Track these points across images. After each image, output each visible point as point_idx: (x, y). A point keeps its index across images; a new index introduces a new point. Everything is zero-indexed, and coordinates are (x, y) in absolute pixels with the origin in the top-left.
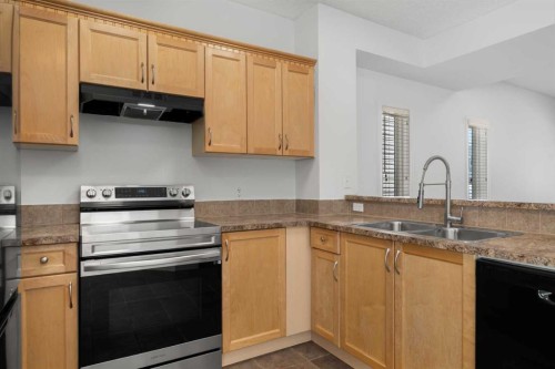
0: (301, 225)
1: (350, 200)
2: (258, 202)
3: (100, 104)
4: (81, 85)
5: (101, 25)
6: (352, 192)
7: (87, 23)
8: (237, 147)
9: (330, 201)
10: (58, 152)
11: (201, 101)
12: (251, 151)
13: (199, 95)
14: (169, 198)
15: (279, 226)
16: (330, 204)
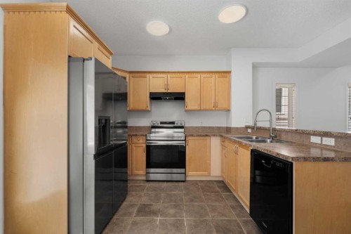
0: (216, 136)
1: (247, 127)
2: (210, 127)
3: (155, 97)
4: (150, 93)
5: (155, 75)
6: (248, 124)
7: (151, 76)
8: (196, 108)
9: (237, 128)
10: (145, 112)
11: (184, 94)
12: (202, 109)
13: (183, 91)
14: (176, 125)
15: (207, 136)
16: (237, 129)
